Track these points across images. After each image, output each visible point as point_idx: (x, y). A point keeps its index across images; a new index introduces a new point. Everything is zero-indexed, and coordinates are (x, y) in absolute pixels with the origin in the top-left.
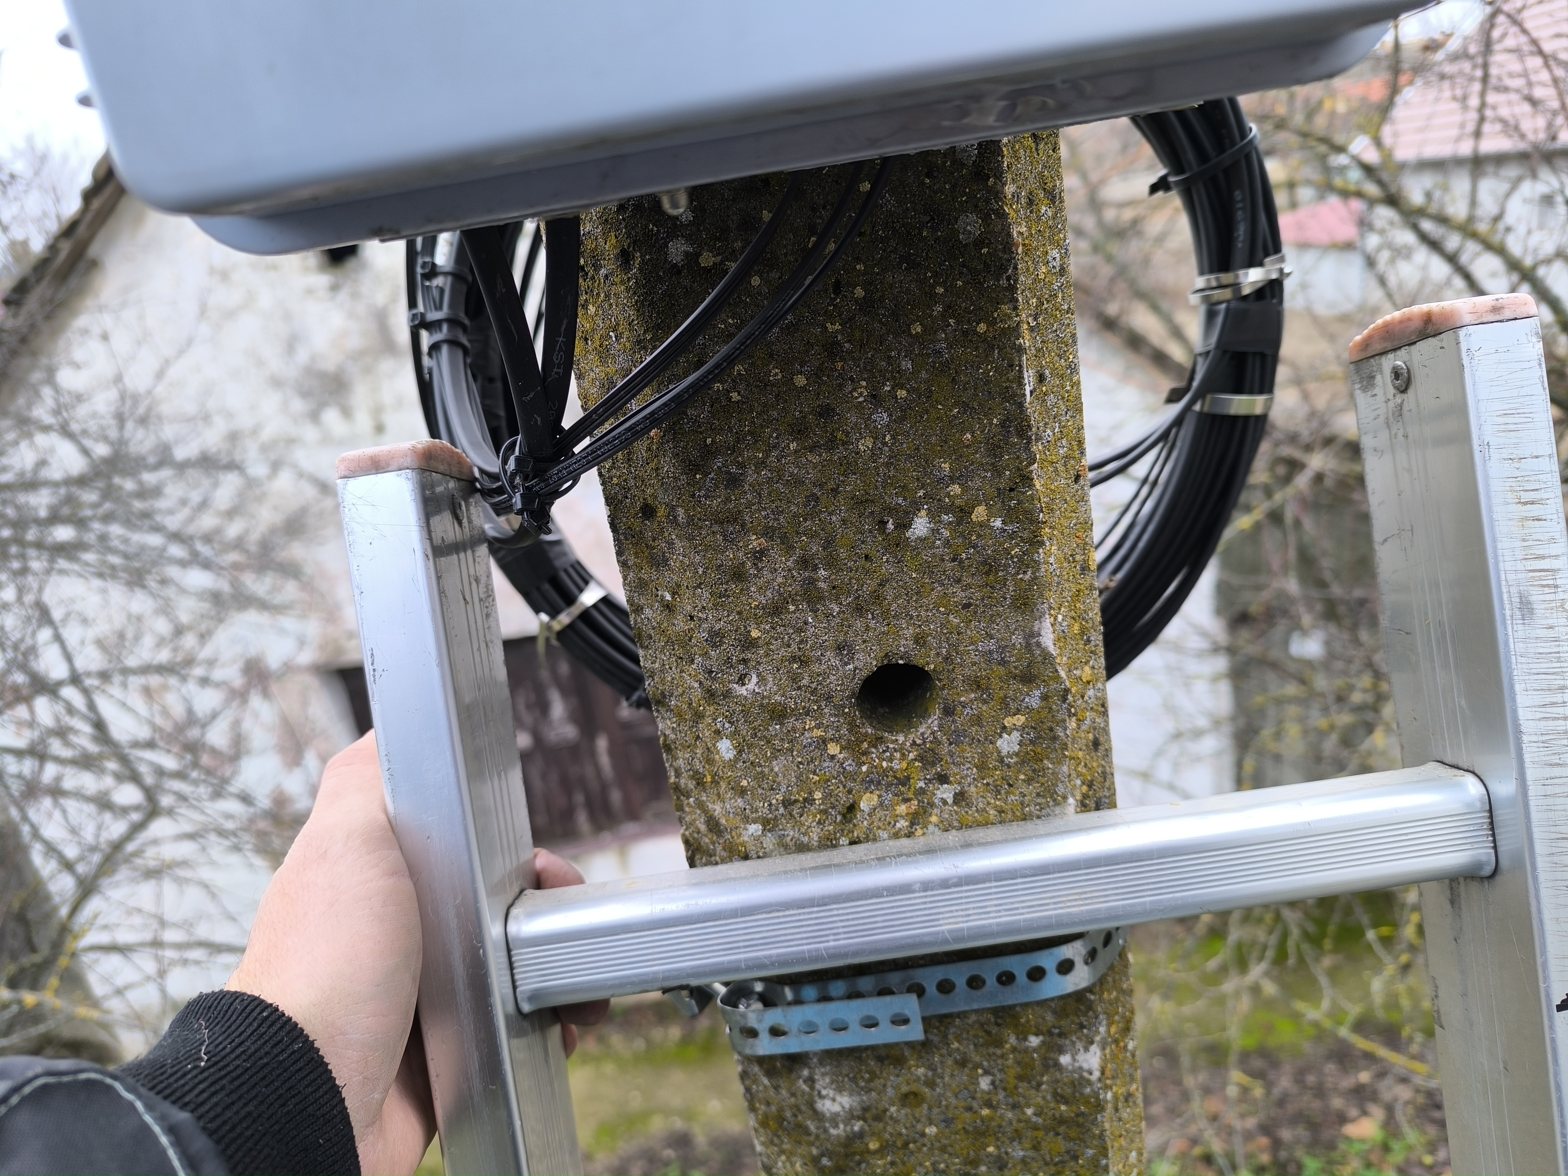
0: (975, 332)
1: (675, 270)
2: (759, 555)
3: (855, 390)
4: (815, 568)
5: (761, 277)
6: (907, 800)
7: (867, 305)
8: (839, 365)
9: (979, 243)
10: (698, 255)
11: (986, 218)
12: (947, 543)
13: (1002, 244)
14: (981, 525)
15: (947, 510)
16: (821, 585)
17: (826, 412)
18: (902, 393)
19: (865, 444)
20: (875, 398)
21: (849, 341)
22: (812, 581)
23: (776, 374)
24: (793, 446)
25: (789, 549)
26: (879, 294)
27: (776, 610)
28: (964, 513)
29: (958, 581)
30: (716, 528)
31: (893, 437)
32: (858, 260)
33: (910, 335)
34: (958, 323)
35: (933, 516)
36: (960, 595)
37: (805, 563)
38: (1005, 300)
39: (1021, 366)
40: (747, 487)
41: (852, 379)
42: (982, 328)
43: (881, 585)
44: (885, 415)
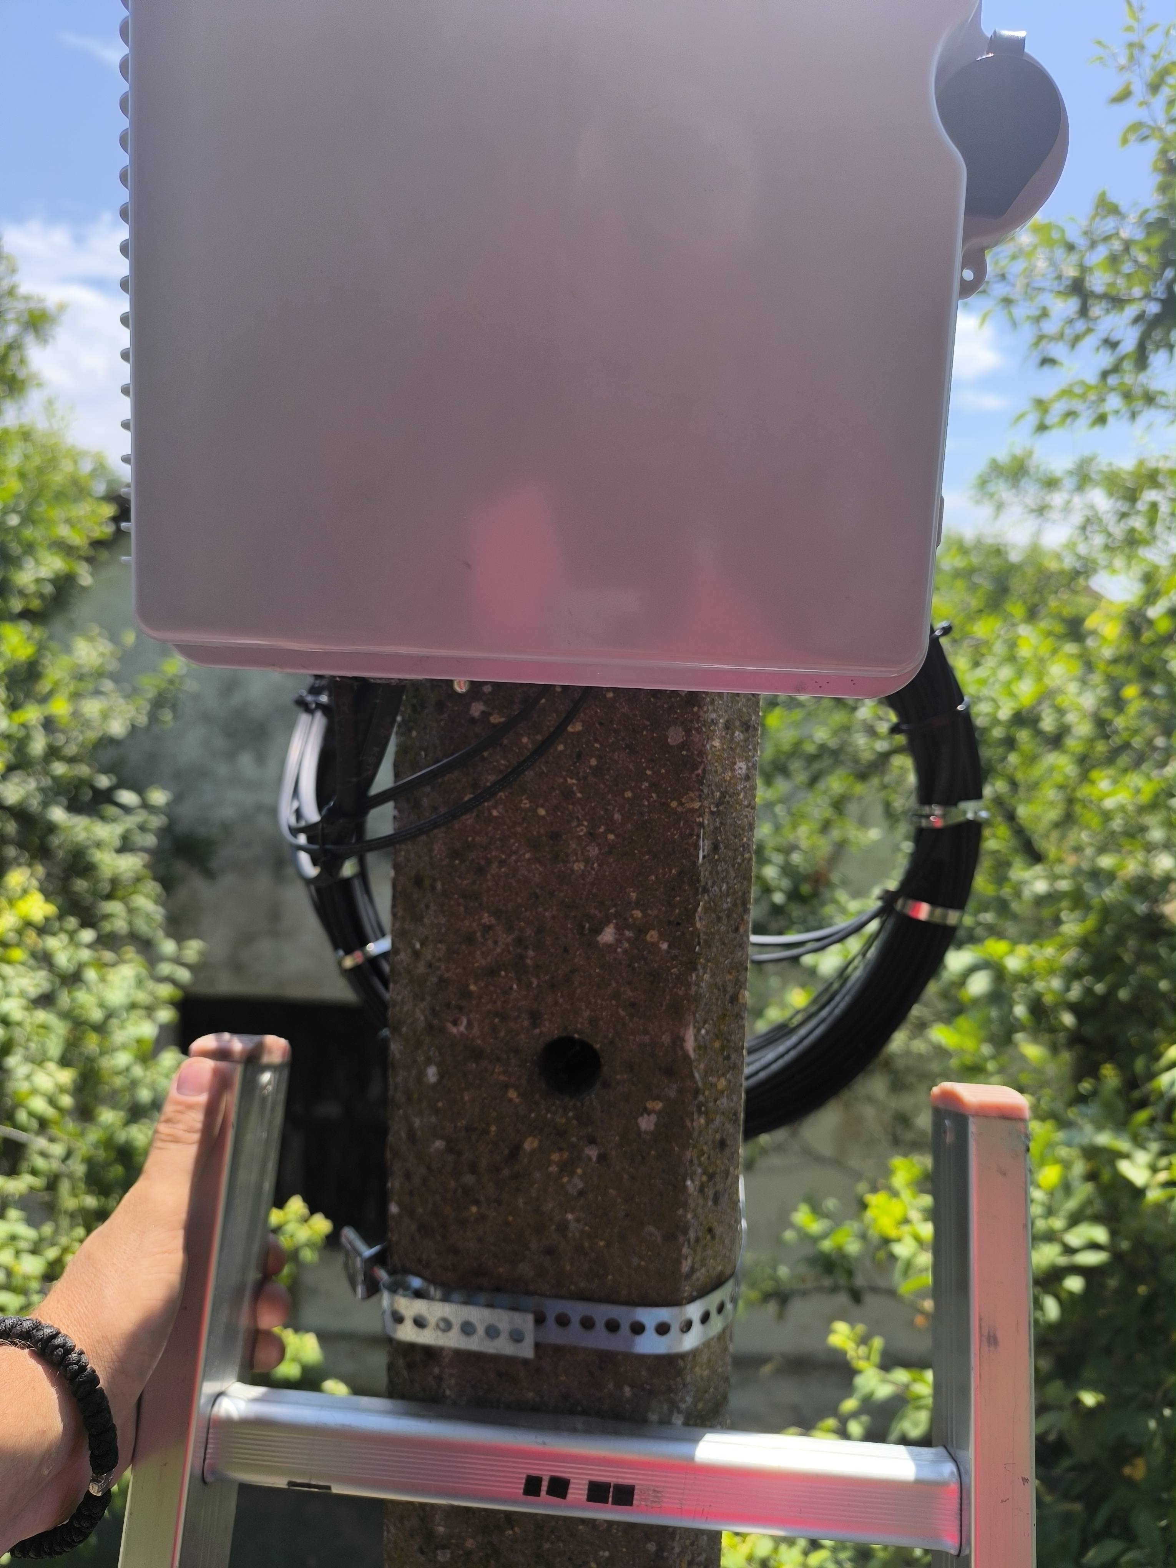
2: (488, 929)
3: (578, 826)
4: (526, 948)
6: (561, 1150)
7: (597, 771)
8: (571, 807)
9: (683, 745)
12: (625, 952)
13: (697, 751)
14: (653, 944)
15: (629, 927)
16: (529, 962)
17: (555, 836)
18: (611, 837)
19: (579, 866)
20: (592, 835)
21: (581, 793)
22: (522, 957)
23: (525, 804)
24: (528, 856)
25: (509, 929)
26: (607, 766)
27: (492, 972)
28: (641, 931)
29: (629, 983)
30: (461, 901)
31: (599, 865)
32: (596, 740)
33: (624, 797)
34: (658, 797)
35: (619, 929)
36: (628, 993)
37: (519, 941)
38: (694, 789)
39: (698, 836)
40: (489, 877)
41: (578, 818)
42: (674, 804)
43: (573, 971)
44: (596, 849)
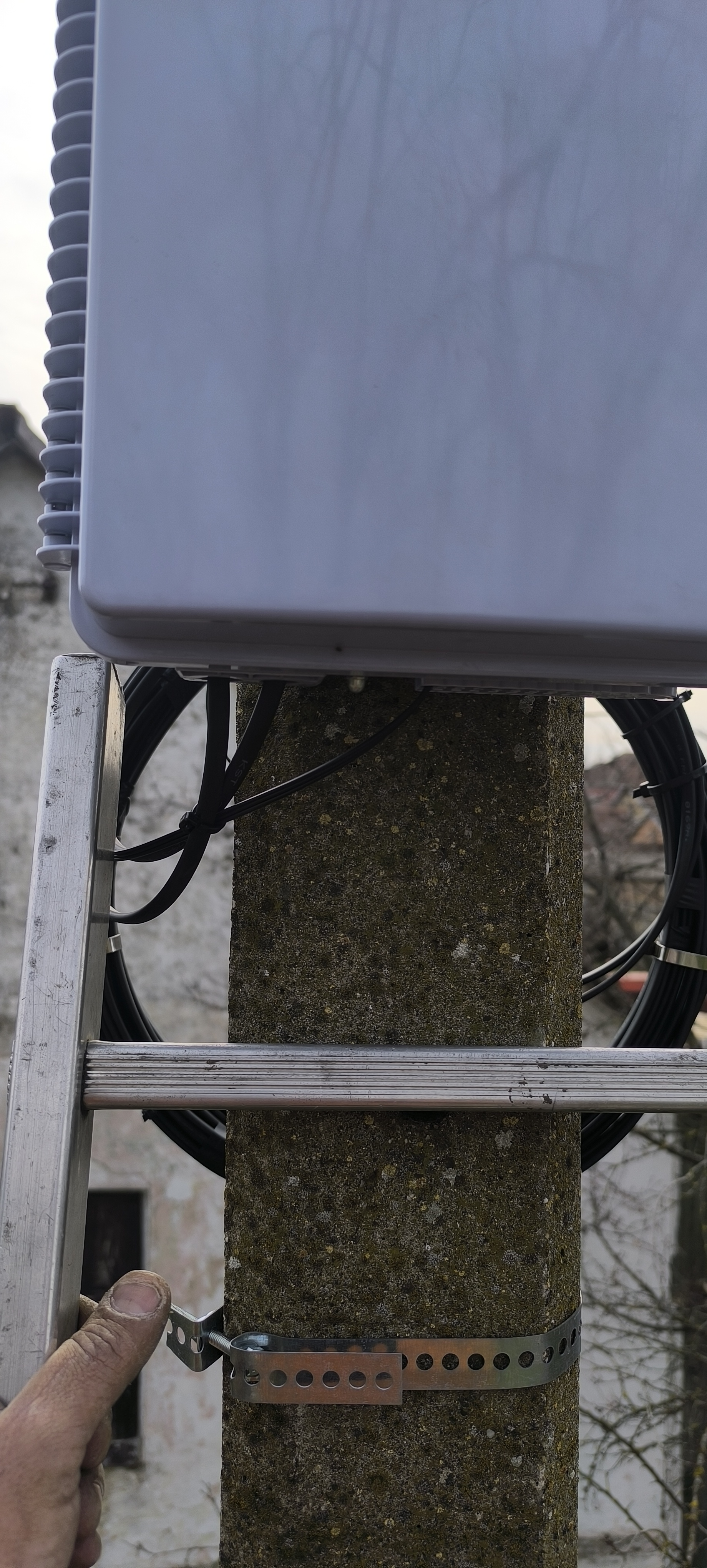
0: (517, 821)
1: (328, 742)
2: (343, 949)
3: (431, 842)
4: (381, 967)
5: (381, 757)
6: (418, 1176)
7: (448, 789)
8: (423, 824)
9: (527, 763)
10: (345, 736)
11: (533, 749)
12: (479, 966)
13: (541, 767)
14: (505, 956)
15: (481, 941)
16: (383, 981)
17: (408, 854)
18: (463, 852)
19: (432, 882)
20: (444, 852)
21: (432, 810)
22: (378, 977)
23: (379, 822)
24: (382, 873)
25: (365, 949)
26: (458, 783)
27: (347, 994)
28: (494, 945)
29: (483, 998)
30: (316, 922)
31: (452, 881)
32: (446, 759)
33: (474, 813)
34: (506, 812)
35: (472, 944)
36: (482, 1008)
37: (375, 961)
38: (540, 804)
39: (545, 848)
40: (344, 896)
41: (430, 835)
42: (521, 818)
43: (427, 989)
44: (449, 864)
